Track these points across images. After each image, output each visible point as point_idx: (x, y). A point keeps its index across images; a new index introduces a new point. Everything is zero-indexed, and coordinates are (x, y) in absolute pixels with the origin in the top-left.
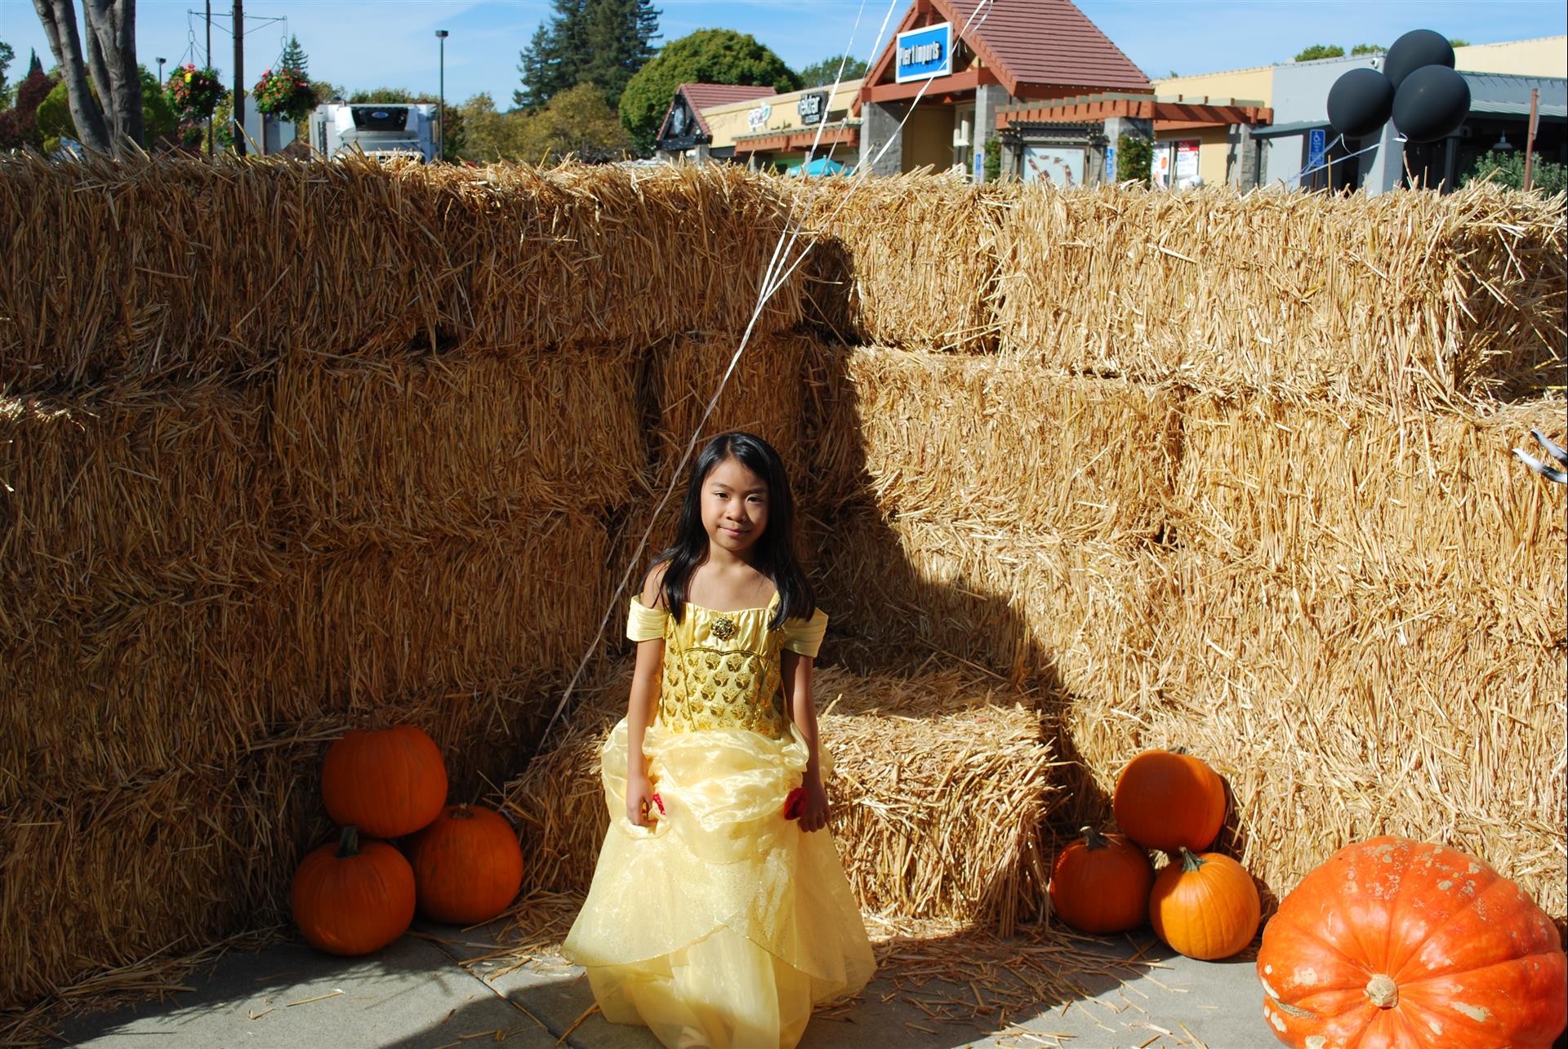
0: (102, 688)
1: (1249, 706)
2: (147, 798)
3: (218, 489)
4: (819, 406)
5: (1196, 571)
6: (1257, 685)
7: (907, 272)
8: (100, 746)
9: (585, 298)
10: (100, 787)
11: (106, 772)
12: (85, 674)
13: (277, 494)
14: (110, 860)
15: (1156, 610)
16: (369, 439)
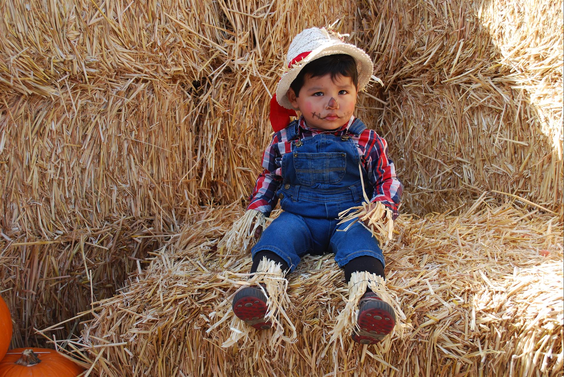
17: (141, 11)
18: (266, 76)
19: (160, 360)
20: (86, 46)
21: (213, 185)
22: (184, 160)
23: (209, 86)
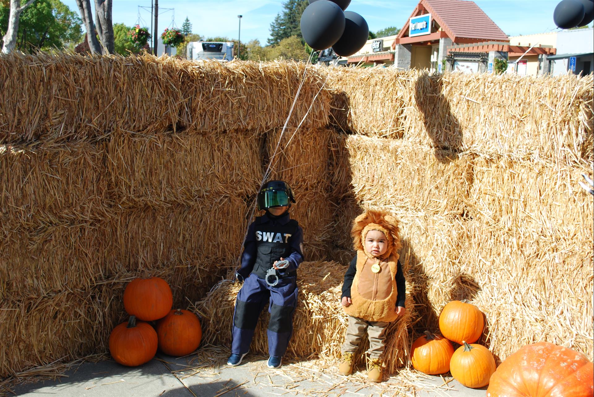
0: (36, 258)
1: (496, 285)
2: (53, 301)
3: (85, 182)
4: (335, 158)
5: (476, 229)
6: (499, 276)
7: (370, 106)
8: (35, 280)
9: (239, 113)
10: (35, 296)
11: (37, 290)
12: (30, 252)
13: (109, 185)
14: (39, 324)
15: (460, 244)
16: (147, 165)
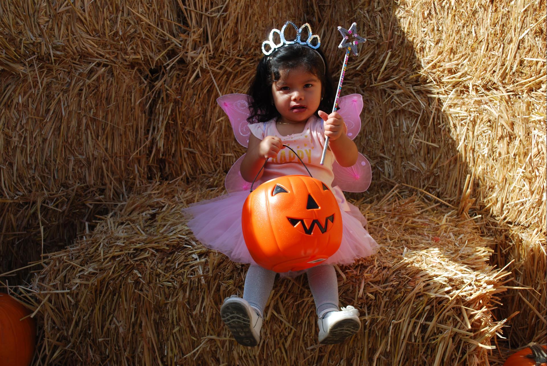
17: (107, 4)
18: (215, 69)
19: (97, 307)
20: (54, 30)
21: (161, 162)
22: (136, 139)
23: (163, 74)
